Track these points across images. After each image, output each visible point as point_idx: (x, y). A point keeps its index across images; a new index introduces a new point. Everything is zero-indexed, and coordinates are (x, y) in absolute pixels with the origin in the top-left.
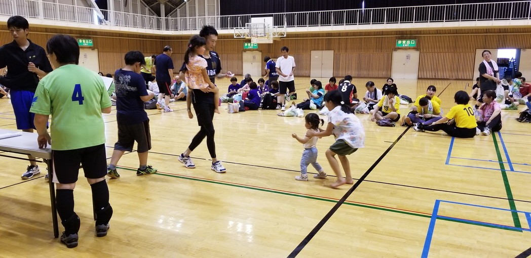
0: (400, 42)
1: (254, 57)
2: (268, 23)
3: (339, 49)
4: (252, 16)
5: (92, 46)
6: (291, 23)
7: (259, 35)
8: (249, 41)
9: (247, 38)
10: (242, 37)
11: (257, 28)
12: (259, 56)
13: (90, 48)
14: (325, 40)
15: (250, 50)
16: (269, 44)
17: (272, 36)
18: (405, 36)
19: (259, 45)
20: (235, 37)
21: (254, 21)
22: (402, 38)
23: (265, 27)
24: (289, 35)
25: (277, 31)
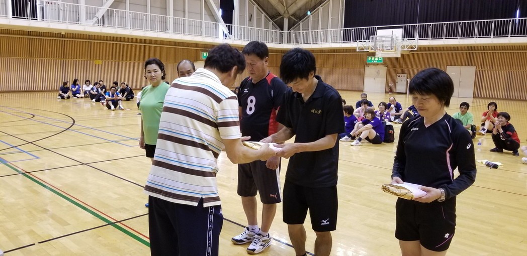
1: (378, 72)
2: (397, 36)
3: (483, 65)
4: (378, 28)
6: (424, 35)
7: (385, 49)
8: (373, 55)
9: (371, 51)
10: (365, 50)
11: (383, 41)
12: (383, 70)
14: (465, 55)
15: (373, 64)
16: (396, 59)
17: (400, 50)
19: (385, 59)
20: (357, 51)
21: (380, 33)
23: (392, 40)
24: (421, 49)
25: (407, 44)
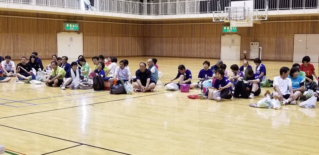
2: (249, 7)
5: (78, 29)
7: (238, 19)
9: (226, 21)
10: (221, 21)
12: (237, 39)
13: (76, 32)
15: (228, 33)
16: (249, 28)
17: (252, 20)
19: (238, 28)
20: (214, 21)
25: (258, 15)
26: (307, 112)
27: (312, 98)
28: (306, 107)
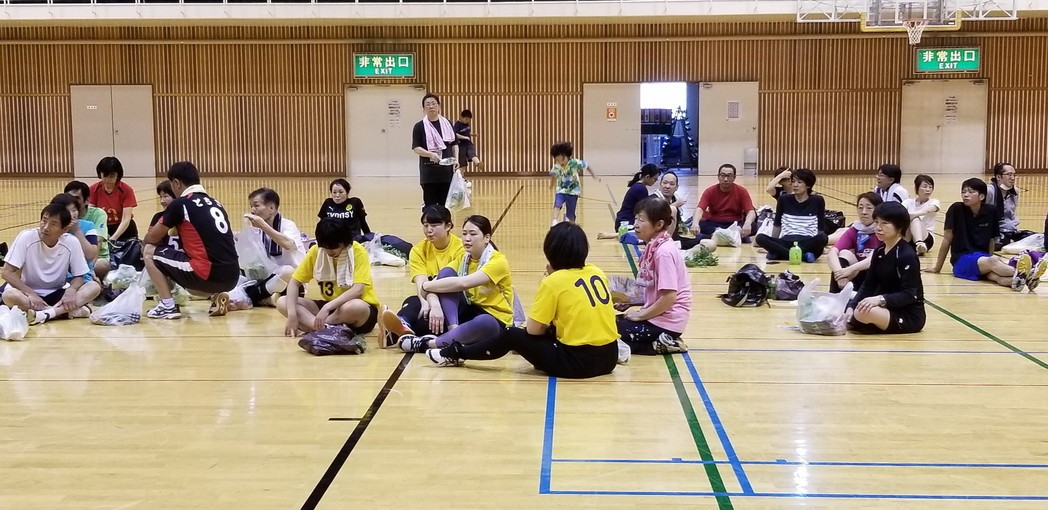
0: (364, 61)
3: (169, 81)
18: (379, 41)
22: (370, 50)
26: (117, 337)
27: (130, 292)
28: (114, 321)
